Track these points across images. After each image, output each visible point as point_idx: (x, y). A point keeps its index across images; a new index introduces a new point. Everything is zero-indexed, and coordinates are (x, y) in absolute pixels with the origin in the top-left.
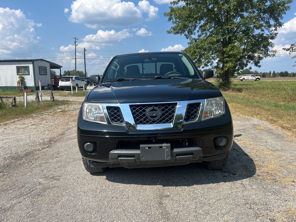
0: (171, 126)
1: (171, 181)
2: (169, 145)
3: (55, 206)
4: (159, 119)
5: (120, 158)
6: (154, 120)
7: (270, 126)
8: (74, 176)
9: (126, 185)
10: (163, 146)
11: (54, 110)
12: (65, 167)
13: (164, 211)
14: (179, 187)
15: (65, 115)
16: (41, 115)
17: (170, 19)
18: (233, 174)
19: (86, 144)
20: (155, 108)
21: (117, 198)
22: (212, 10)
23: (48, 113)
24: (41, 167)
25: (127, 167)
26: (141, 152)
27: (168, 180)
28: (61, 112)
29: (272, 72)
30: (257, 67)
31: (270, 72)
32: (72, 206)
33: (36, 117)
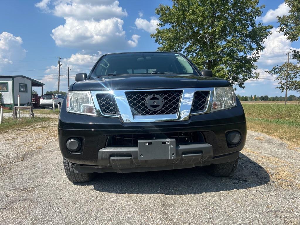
0: (176, 117)
1: (173, 190)
2: (174, 140)
3: (24, 221)
4: (161, 109)
5: (112, 158)
6: (155, 110)
7: (268, 137)
8: (53, 187)
9: (118, 195)
10: (167, 141)
11: (33, 126)
12: (41, 177)
13: (170, 222)
14: (184, 195)
15: (45, 131)
16: (18, 131)
17: (157, 41)
18: (244, 180)
19: (69, 141)
20: (156, 96)
21: (107, 209)
22: (197, 33)
23: (26, 129)
24: (11, 178)
25: (120, 172)
26: (139, 149)
27: (170, 188)
28: (40, 128)
29: (253, 96)
30: (242, 88)
31: (252, 96)
32: (47, 221)
33: (12, 132)
